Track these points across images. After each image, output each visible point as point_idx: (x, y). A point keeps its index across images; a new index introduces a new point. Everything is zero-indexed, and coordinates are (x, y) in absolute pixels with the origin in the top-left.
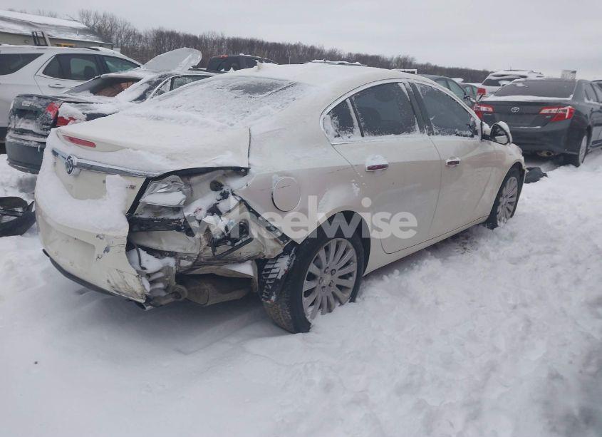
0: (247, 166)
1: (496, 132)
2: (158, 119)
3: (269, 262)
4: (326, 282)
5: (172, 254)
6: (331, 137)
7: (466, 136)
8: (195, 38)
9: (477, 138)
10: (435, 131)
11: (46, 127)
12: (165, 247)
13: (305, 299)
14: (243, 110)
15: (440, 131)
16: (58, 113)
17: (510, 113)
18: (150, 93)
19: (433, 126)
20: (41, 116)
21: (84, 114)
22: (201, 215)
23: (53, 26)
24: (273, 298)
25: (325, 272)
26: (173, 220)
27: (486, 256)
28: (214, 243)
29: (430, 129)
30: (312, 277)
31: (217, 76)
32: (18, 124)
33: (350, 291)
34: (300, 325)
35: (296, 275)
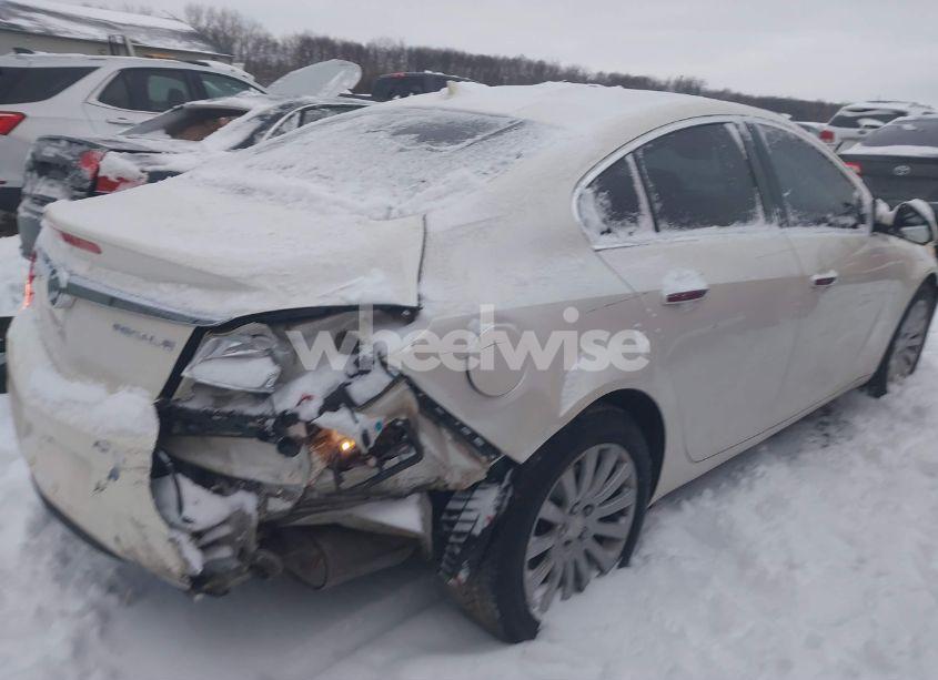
0: (413, 303)
1: (904, 219)
2: (244, 191)
3: (456, 495)
4: (572, 533)
5: (252, 486)
6: (592, 233)
7: (844, 226)
8: (359, 47)
9: (865, 229)
10: (792, 218)
11: (77, 193)
12: (239, 470)
13: (529, 574)
14: (413, 177)
15: (799, 218)
16: (98, 170)
17: (894, 177)
18: (262, 135)
19: (789, 210)
20: (72, 174)
21: (143, 172)
22: (309, 411)
23: (144, 27)
24: (463, 575)
25: (571, 512)
26: (253, 419)
27: (873, 456)
28: (341, 463)
29: (783, 215)
30: (546, 528)
31: (375, 106)
32: (38, 187)
33: (621, 546)
34: (516, 626)
35: (514, 524)
